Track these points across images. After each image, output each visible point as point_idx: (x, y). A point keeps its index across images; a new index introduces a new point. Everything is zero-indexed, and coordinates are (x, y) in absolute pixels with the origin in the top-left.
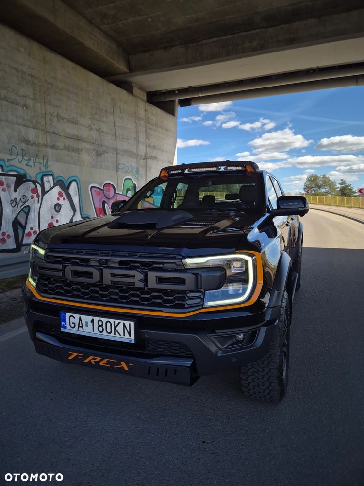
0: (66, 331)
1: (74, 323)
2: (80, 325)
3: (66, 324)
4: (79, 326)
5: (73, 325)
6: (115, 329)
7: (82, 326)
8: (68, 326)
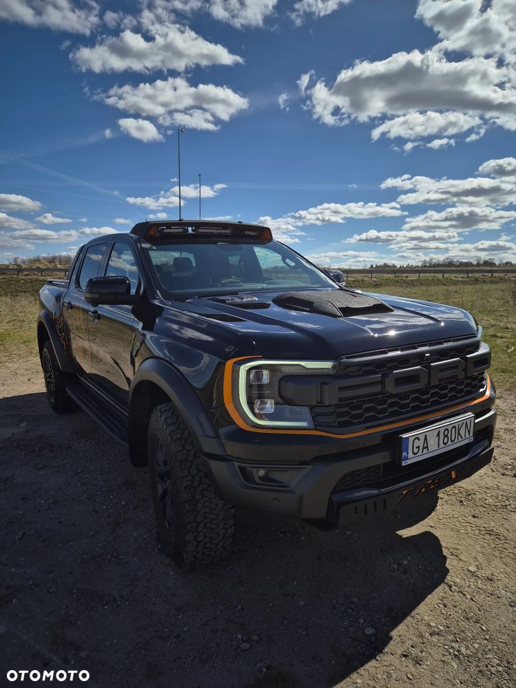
0: (409, 462)
1: (418, 447)
2: (425, 446)
3: (407, 454)
4: (424, 448)
5: (416, 450)
6: (459, 434)
7: (427, 447)
8: (410, 455)
